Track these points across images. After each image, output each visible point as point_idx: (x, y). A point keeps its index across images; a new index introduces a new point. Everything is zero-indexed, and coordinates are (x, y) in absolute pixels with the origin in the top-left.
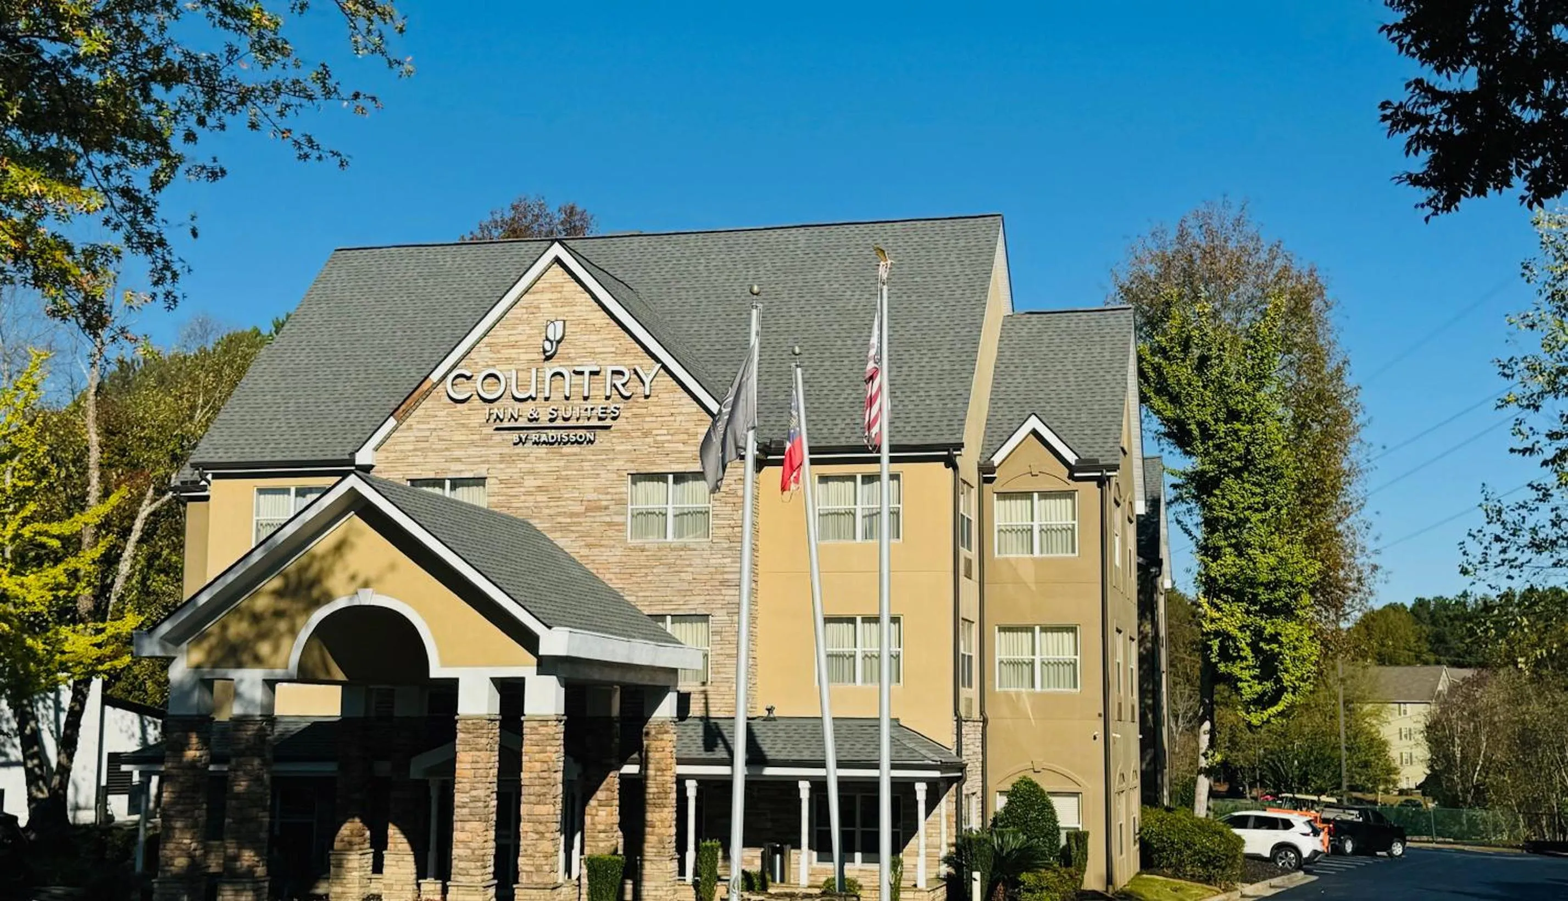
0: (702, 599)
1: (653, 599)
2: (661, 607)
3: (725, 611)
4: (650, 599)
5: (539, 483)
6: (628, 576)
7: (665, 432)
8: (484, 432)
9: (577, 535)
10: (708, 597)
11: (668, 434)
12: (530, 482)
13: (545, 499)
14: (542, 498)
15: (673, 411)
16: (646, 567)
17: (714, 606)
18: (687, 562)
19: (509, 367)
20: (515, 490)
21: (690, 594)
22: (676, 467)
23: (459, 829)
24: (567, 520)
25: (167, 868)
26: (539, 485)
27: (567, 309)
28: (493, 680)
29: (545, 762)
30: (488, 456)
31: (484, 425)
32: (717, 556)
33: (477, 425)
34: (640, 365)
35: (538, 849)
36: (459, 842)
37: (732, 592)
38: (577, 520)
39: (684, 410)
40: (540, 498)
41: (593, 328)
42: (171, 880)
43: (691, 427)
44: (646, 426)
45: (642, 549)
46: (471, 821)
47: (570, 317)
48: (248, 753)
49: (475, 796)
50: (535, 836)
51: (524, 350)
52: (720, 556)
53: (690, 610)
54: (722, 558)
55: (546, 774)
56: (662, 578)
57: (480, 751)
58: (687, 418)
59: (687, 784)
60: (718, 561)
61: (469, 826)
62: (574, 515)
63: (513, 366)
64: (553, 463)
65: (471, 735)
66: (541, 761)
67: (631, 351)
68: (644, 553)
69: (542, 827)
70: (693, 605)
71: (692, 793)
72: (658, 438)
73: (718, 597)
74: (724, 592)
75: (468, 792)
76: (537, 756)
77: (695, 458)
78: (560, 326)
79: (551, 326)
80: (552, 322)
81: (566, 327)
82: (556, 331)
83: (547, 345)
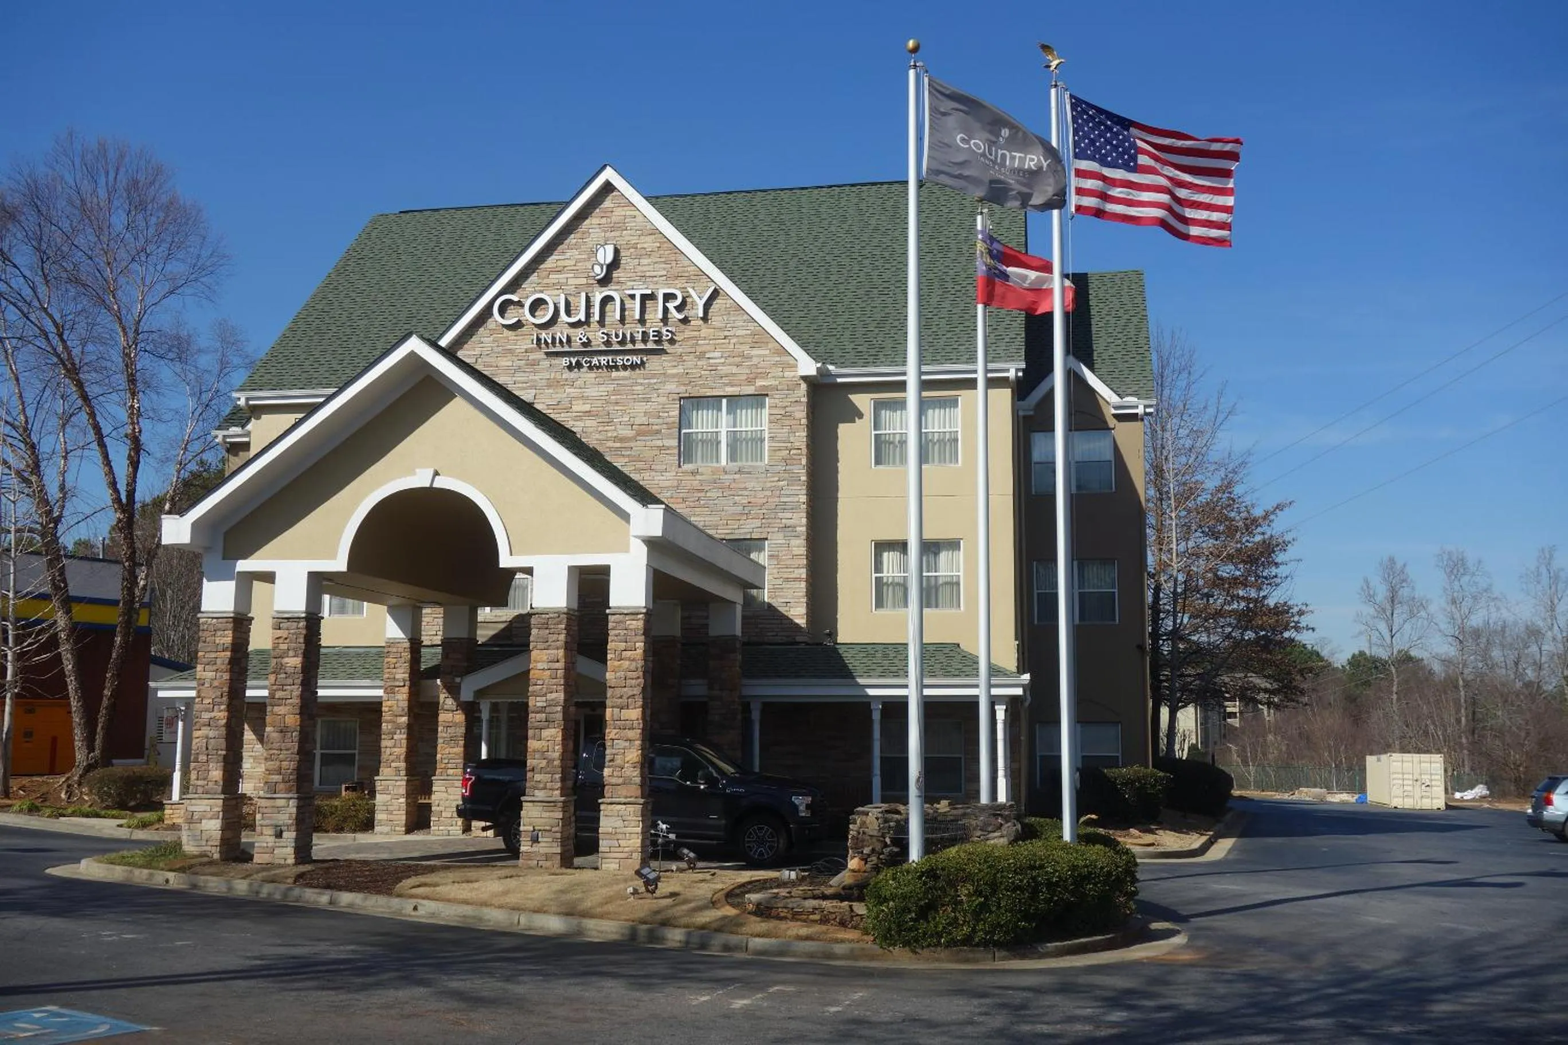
0: (756, 524)
3: (782, 534)
5: (587, 408)
6: (680, 500)
7: (718, 354)
8: (532, 357)
9: (627, 460)
10: (763, 521)
11: (721, 357)
13: (594, 423)
14: (591, 422)
15: (727, 333)
16: (701, 491)
17: (769, 529)
18: (743, 486)
19: (557, 292)
20: (562, 415)
21: (745, 517)
22: (730, 390)
23: (534, 738)
24: (618, 445)
25: (200, 783)
26: (588, 410)
27: (617, 234)
28: (571, 569)
29: (634, 660)
30: (535, 381)
31: (531, 351)
32: (772, 479)
33: (523, 351)
34: (693, 288)
35: (627, 759)
36: (534, 751)
37: (789, 515)
38: (626, 445)
39: (739, 333)
40: (588, 423)
41: (644, 252)
42: (205, 796)
43: (745, 349)
44: (699, 349)
45: (694, 473)
46: (548, 727)
47: (621, 242)
48: (291, 653)
49: (552, 700)
50: (623, 744)
51: (572, 275)
52: (777, 479)
53: (746, 533)
54: (779, 481)
55: (634, 675)
56: (715, 502)
57: (558, 649)
58: (742, 340)
59: (752, 706)
60: (773, 484)
61: (546, 733)
62: (622, 440)
63: (561, 291)
64: (602, 388)
65: (548, 631)
66: (629, 659)
67: (683, 274)
68: (698, 477)
69: (631, 734)
70: (748, 528)
71: (756, 715)
72: (711, 361)
73: (774, 521)
74: (780, 515)
75: (545, 695)
76: (624, 653)
77: (750, 381)
78: (610, 250)
79: (601, 251)
80: (602, 246)
81: (617, 251)
82: (606, 255)
83: (597, 269)
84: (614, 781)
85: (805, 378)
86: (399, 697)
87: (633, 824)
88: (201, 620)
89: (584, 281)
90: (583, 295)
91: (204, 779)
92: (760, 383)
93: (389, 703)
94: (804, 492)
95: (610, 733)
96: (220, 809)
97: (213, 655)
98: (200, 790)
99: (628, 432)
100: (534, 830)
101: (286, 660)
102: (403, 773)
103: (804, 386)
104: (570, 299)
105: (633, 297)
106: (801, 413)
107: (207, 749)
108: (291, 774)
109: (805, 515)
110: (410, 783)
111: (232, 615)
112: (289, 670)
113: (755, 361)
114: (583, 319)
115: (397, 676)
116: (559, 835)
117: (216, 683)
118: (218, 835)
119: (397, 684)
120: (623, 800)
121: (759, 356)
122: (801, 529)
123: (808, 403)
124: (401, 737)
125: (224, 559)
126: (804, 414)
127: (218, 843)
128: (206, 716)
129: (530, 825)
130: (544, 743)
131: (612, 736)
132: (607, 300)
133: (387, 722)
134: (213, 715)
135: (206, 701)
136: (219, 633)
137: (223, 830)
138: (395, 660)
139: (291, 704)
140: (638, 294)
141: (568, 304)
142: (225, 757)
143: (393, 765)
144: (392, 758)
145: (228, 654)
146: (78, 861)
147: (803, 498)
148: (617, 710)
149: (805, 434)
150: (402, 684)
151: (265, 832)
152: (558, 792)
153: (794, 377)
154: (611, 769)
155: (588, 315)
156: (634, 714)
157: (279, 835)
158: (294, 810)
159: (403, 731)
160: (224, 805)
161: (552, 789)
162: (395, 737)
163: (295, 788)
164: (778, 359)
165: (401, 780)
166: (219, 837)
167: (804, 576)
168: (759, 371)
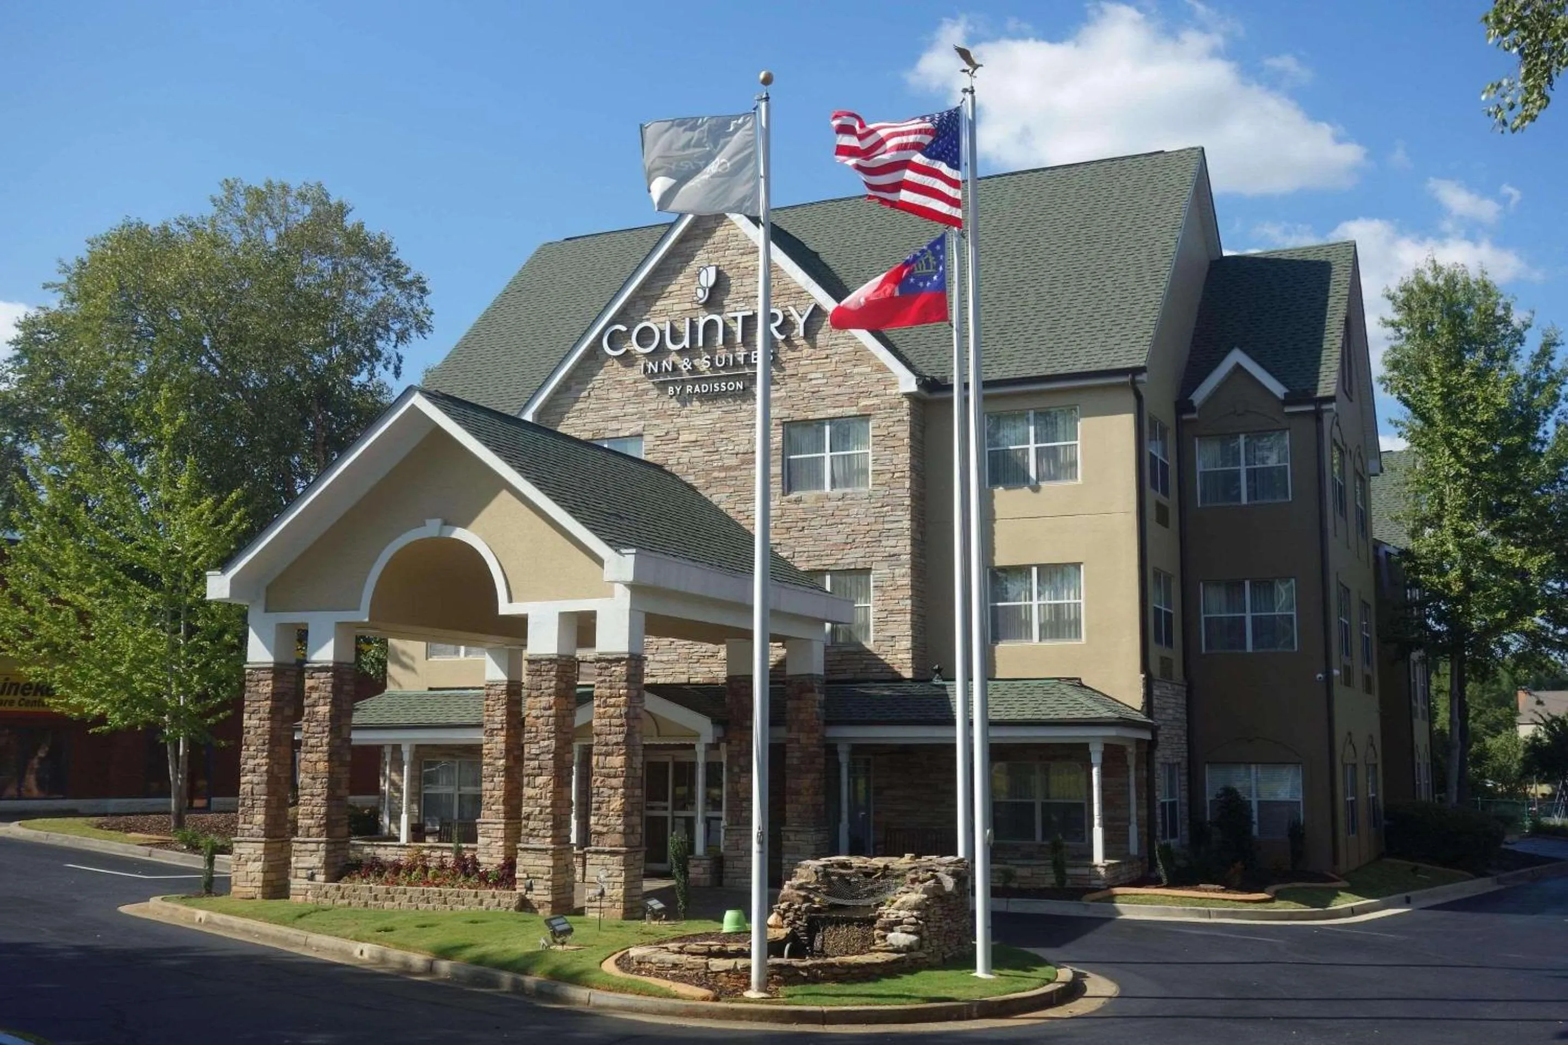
0: (860, 552)
1: (811, 554)
2: (818, 562)
3: (886, 564)
4: (806, 554)
5: (693, 438)
6: (784, 531)
7: (820, 375)
8: (640, 388)
9: (732, 490)
10: (868, 550)
11: (823, 378)
12: (685, 437)
13: (700, 453)
14: (697, 452)
15: (828, 352)
16: (804, 520)
17: (873, 559)
18: (846, 513)
19: (662, 319)
20: (670, 446)
21: (849, 546)
22: (832, 412)
23: (528, 785)
24: (723, 475)
25: (247, 826)
26: (694, 439)
27: (721, 253)
28: (563, 616)
29: (619, 706)
30: (644, 412)
31: (642, 381)
32: (876, 505)
33: (632, 381)
34: (794, 306)
35: (611, 808)
36: (529, 798)
37: (893, 543)
38: (732, 474)
39: (840, 350)
40: (695, 453)
41: (745, 271)
42: (249, 839)
43: (848, 368)
44: (801, 370)
45: (798, 501)
46: (541, 775)
47: (723, 262)
48: (322, 701)
49: (545, 747)
50: (607, 792)
51: (677, 301)
52: (880, 505)
53: (849, 564)
54: (882, 506)
55: (618, 722)
56: (819, 531)
57: (550, 695)
58: (843, 358)
59: (839, 748)
60: (877, 510)
61: (540, 780)
62: (729, 468)
63: (667, 318)
64: (708, 416)
65: (540, 678)
66: (613, 706)
67: (785, 292)
68: (801, 505)
69: (615, 782)
70: (852, 558)
71: (844, 758)
72: (814, 382)
73: (878, 549)
74: (884, 543)
75: (538, 742)
76: (608, 700)
77: (853, 402)
78: (712, 272)
79: (704, 274)
80: (705, 268)
81: (719, 273)
82: (709, 278)
83: (700, 293)
84: (599, 828)
85: (908, 395)
86: (497, 739)
87: (616, 873)
88: (248, 671)
89: (688, 306)
90: (687, 320)
91: (251, 823)
92: (864, 402)
93: (489, 746)
94: (909, 517)
95: (595, 781)
96: (261, 852)
97: (257, 704)
98: (247, 833)
99: (734, 461)
100: (528, 878)
101: (316, 709)
102: (502, 815)
103: (906, 404)
104: (676, 325)
105: (735, 319)
106: (903, 432)
107: (252, 794)
108: (321, 818)
109: (909, 542)
110: (510, 827)
111: (271, 665)
112: (320, 717)
113: (858, 378)
114: (687, 346)
115: (496, 719)
116: (550, 883)
117: (259, 731)
118: (260, 876)
119: (496, 726)
120: (607, 849)
121: (861, 374)
122: (905, 557)
123: (910, 422)
124: (499, 779)
125: (266, 611)
126: (907, 434)
127: (260, 885)
128: (251, 763)
129: (524, 872)
130: (537, 791)
131: (598, 783)
132: (710, 325)
133: (487, 765)
134: (257, 761)
135: (252, 748)
136: (262, 683)
137: (265, 872)
138: (493, 703)
139: (321, 752)
140: (740, 315)
141: (673, 330)
142: (267, 801)
143: (493, 807)
144: (492, 800)
145: (269, 702)
146: (146, 899)
147: (907, 524)
148: (602, 758)
149: (908, 455)
150: (499, 726)
151: (299, 875)
152: (549, 840)
153: (896, 394)
154: (596, 818)
155: (693, 340)
156: (617, 761)
157: (312, 878)
158: (323, 853)
159: (501, 774)
160: (265, 849)
161: (544, 837)
162: (495, 779)
163: (325, 833)
164: (880, 376)
165: (500, 823)
166: (261, 878)
167: (909, 608)
168: (861, 390)
